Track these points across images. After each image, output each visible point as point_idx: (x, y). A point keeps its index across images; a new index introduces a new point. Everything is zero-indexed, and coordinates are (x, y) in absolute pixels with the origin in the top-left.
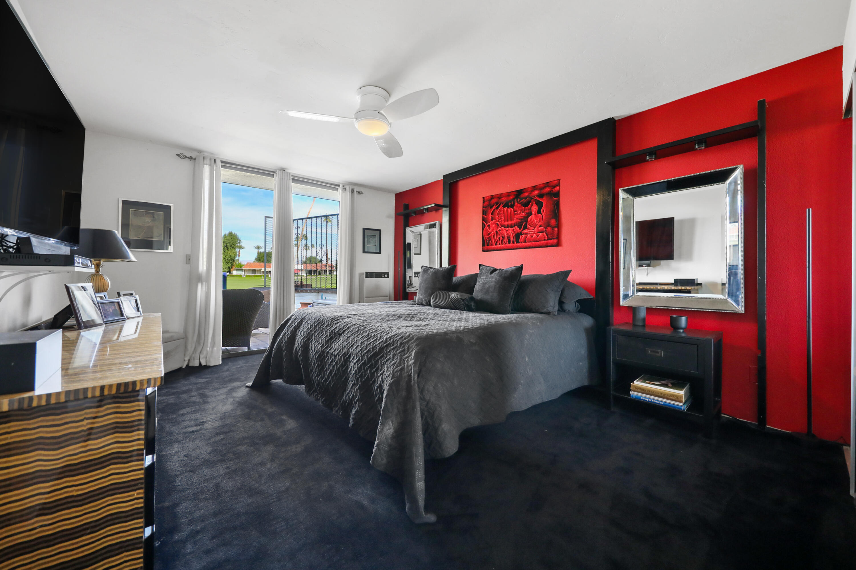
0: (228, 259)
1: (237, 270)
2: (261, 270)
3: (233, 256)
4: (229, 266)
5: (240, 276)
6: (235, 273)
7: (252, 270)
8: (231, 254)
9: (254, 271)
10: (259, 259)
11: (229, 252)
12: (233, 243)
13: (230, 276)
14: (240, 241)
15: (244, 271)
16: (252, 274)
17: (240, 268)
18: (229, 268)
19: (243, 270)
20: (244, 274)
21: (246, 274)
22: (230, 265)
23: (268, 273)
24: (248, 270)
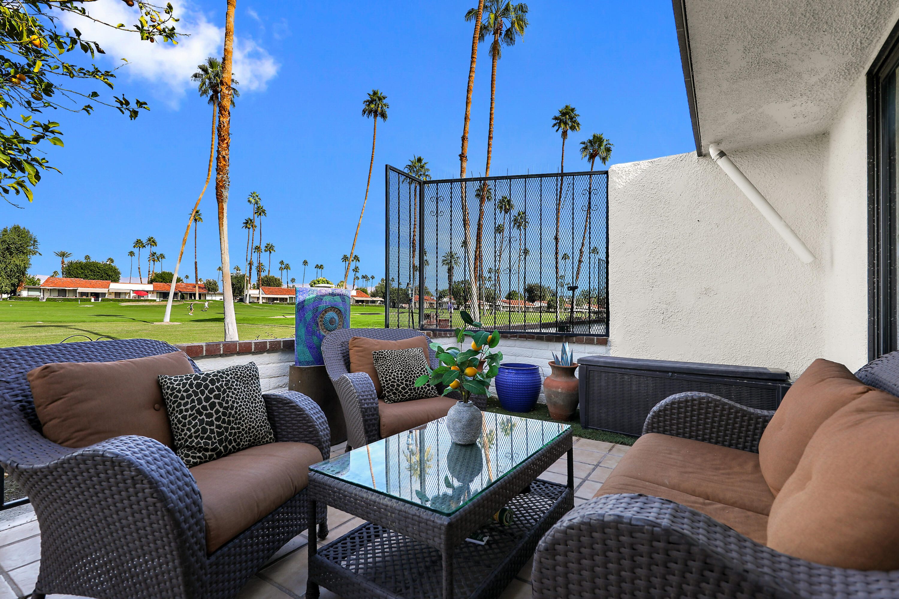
0: (11, 271)
1: (29, 289)
2: (76, 290)
3: (23, 265)
4: (13, 282)
5: (37, 299)
6: (25, 294)
7: (59, 290)
8: (17, 262)
9: (62, 292)
10: (69, 273)
11: (14, 259)
12: (21, 244)
13: (16, 299)
14: (35, 241)
15: (43, 291)
16: (59, 296)
17: (33, 285)
18: (13, 285)
19: (41, 289)
20: (42, 296)
21: (47, 296)
22: (15, 281)
23: (89, 295)
24: (51, 290)
